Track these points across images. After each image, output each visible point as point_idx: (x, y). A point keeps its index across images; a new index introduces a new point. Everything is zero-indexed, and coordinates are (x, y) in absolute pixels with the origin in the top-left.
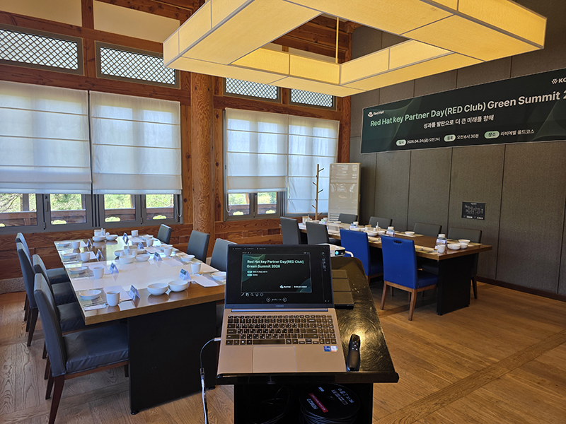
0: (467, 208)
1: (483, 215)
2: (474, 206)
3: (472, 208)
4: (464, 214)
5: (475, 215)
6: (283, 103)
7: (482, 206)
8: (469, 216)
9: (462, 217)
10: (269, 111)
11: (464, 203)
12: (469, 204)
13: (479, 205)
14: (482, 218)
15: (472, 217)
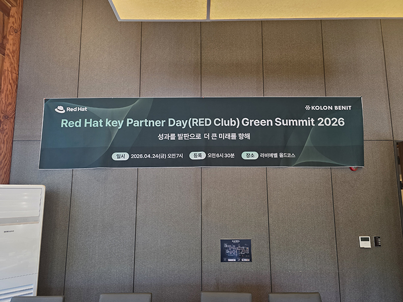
4: (224, 257)
8: (232, 258)
9: (222, 261)
14: (249, 260)
15: (235, 260)
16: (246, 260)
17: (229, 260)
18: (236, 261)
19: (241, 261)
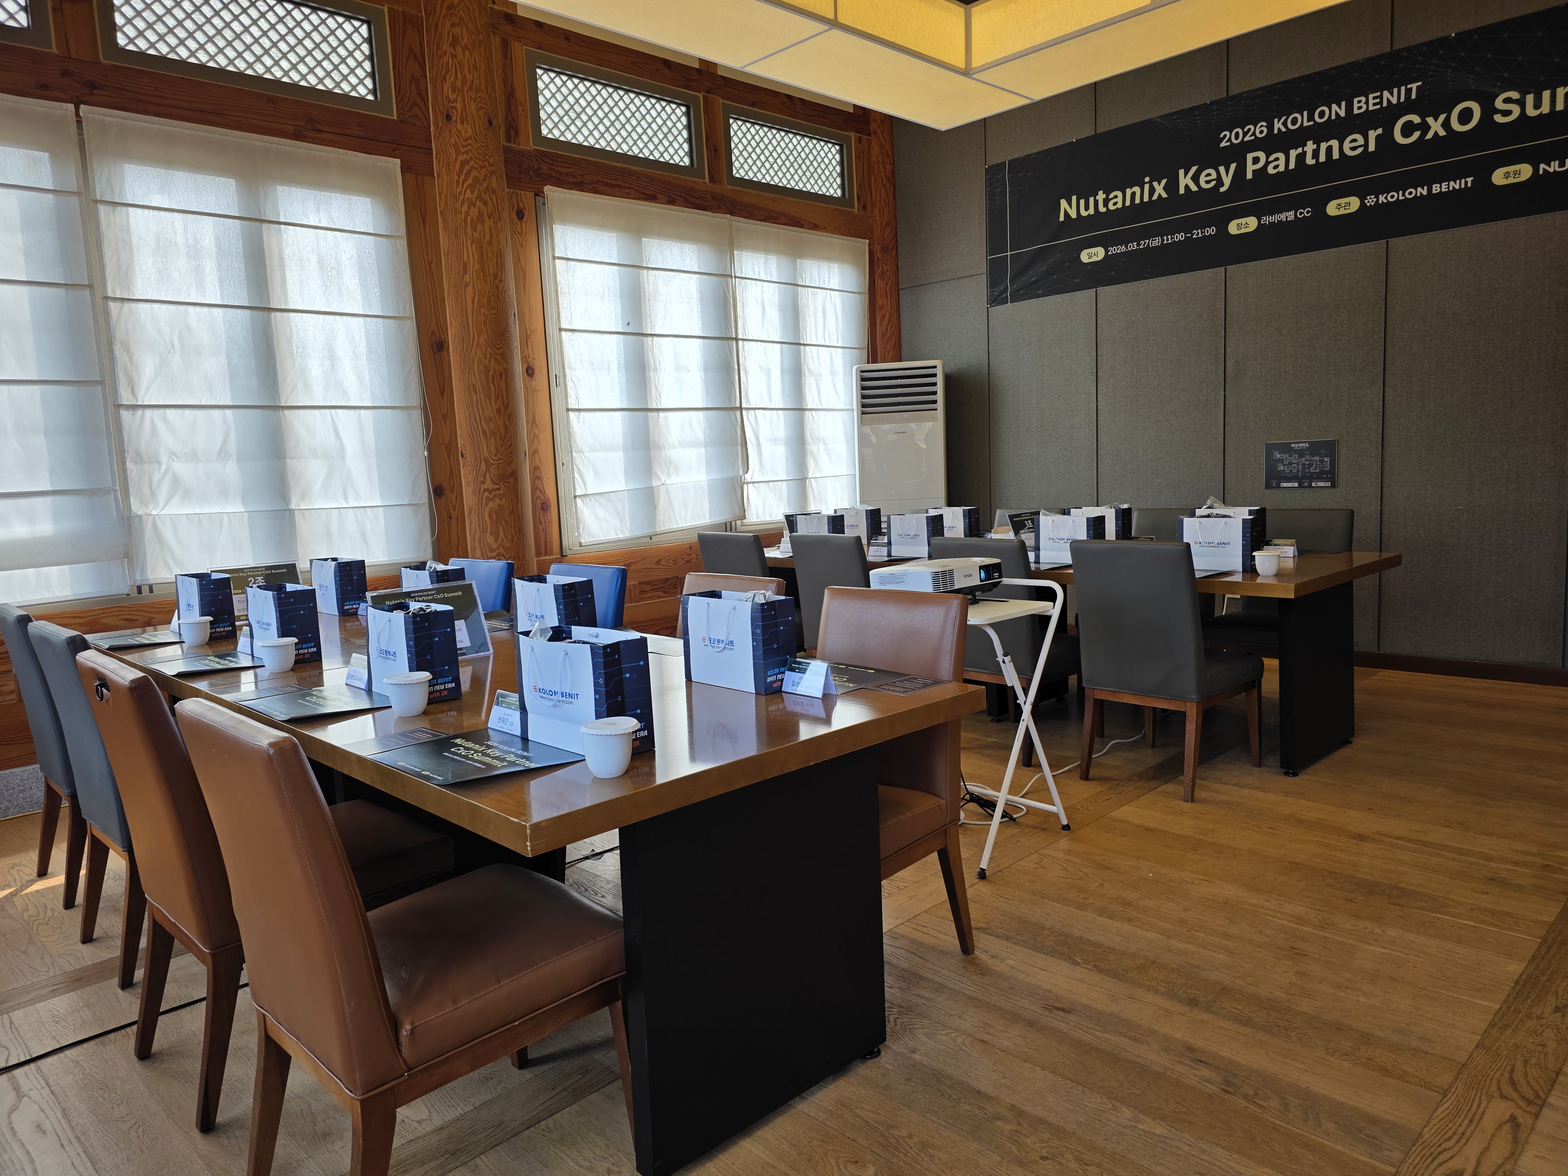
0: (1281, 461)
1: (1331, 475)
2: (1301, 453)
3: (1294, 459)
4: (1273, 479)
5: (1305, 479)
6: (712, 179)
7: (1329, 448)
8: (1289, 479)
9: (1268, 486)
10: (671, 202)
11: (1270, 448)
12: (1286, 448)
13: (1315, 448)
14: (1329, 484)
15: (1296, 485)
16: (1322, 484)
17: (1285, 485)
18: (1300, 486)
19: (1310, 486)
